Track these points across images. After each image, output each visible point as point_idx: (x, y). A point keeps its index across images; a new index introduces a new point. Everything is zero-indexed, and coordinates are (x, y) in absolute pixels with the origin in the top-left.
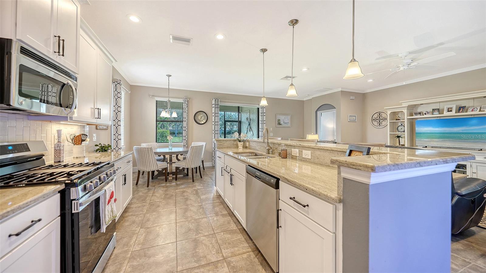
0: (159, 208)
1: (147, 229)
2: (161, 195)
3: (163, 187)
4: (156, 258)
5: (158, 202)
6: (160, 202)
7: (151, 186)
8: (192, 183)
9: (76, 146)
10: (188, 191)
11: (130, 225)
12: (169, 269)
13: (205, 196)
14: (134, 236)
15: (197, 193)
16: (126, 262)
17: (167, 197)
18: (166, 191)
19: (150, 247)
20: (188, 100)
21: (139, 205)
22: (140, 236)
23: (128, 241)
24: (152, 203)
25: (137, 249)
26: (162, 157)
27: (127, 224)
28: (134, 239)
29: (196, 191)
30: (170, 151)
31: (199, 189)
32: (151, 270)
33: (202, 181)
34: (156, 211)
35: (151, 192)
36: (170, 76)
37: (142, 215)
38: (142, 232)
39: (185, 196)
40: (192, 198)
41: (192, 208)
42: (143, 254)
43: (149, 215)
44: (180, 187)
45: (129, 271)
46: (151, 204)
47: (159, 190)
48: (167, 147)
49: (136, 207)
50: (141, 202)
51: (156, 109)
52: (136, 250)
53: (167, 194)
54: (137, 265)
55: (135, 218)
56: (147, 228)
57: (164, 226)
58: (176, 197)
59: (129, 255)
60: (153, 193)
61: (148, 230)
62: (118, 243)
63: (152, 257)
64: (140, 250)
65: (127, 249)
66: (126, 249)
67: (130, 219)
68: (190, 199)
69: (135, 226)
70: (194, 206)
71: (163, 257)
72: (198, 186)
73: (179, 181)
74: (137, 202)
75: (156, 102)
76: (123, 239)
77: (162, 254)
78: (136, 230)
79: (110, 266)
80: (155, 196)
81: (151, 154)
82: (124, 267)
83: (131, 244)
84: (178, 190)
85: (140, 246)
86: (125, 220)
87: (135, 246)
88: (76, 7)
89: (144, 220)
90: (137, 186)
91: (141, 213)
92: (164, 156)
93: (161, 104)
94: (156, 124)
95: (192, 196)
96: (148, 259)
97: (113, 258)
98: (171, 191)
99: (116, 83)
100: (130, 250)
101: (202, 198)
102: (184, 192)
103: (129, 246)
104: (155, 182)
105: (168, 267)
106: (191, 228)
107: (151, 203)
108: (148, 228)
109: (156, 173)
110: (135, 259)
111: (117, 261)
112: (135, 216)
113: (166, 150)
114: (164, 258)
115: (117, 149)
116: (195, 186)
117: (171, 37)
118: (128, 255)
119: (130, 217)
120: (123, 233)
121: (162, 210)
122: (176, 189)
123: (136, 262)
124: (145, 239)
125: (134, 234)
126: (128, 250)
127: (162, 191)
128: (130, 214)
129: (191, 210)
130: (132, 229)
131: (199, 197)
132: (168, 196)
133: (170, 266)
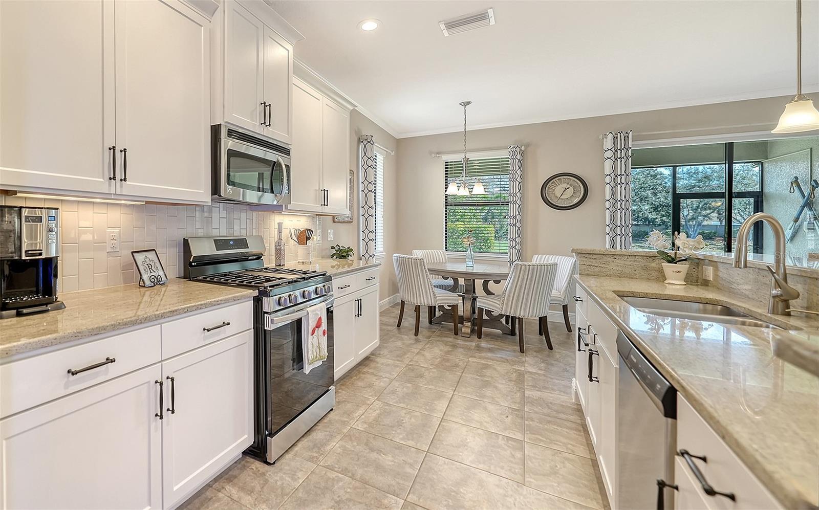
0: (421, 380)
1: (385, 406)
2: (433, 358)
3: (446, 344)
4: (380, 457)
5: (424, 369)
6: (427, 369)
7: (423, 336)
8: (519, 354)
9: (301, 246)
10: (499, 368)
11: (364, 388)
12: (393, 486)
13: (539, 393)
14: (363, 406)
15: (520, 379)
16: (339, 437)
17: (445, 365)
18: (448, 353)
19: (379, 435)
20: (523, 148)
21: (390, 362)
22: (371, 411)
23: (352, 410)
24: (412, 365)
25: (359, 429)
26: (450, 282)
27: (360, 384)
28: (360, 412)
29: (521, 376)
30: (470, 270)
31: (531, 373)
32: (366, 469)
33: (548, 356)
34: (414, 383)
35: (420, 346)
36: (469, 103)
37: (387, 379)
38: (377, 406)
39: (484, 376)
40: (500, 386)
41: (491, 407)
42: (365, 441)
43: (399, 383)
44: (483, 354)
45: (338, 452)
46: (410, 368)
47: (435, 348)
48: (463, 260)
49: (383, 364)
50: (394, 358)
51: (446, 180)
52: (357, 428)
53: (448, 360)
54: (350, 451)
55: (374, 380)
56: (387, 403)
57: (416, 414)
58: (464, 370)
59: (345, 431)
60: (421, 350)
61: (387, 407)
62: (339, 405)
63: (376, 452)
64: (362, 431)
65: (347, 421)
66: (345, 419)
67: (367, 379)
68: (496, 387)
69: (370, 392)
70: (498, 404)
71: (393, 463)
72: (531, 364)
73: (487, 341)
74: (388, 356)
75: (446, 165)
76: (346, 403)
77: (393, 457)
78: (368, 399)
79: (318, 430)
80: (423, 355)
81: (422, 272)
82: (334, 442)
83: (355, 416)
84: (475, 360)
85: (365, 426)
86: (360, 378)
87: (358, 422)
88: (287, 52)
89: (387, 389)
90: (399, 329)
91: (388, 375)
92: (456, 280)
93: (455, 167)
94: (446, 211)
95: (504, 382)
96: (369, 452)
97: (325, 423)
98: (459, 357)
99: (365, 142)
100: (350, 424)
101: (526, 395)
102: (486, 367)
103: (351, 418)
104: (434, 330)
105: (393, 483)
106: (470, 444)
107: (410, 365)
108: (389, 405)
109: (438, 313)
110: (351, 440)
111: (328, 430)
112: (376, 378)
113: (461, 268)
114: (393, 465)
115: (367, 256)
116: (522, 363)
117: (443, 26)
118: (344, 429)
119: (368, 376)
120: (351, 394)
121: (425, 384)
122: (471, 357)
123: (352, 445)
124: (376, 420)
125: (363, 404)
126: (346, 423)
127: (441, 350)
128: (371, 371)
129: (485, 408)
130: (364, 394)
131: (522, 390)
132: (448, 364)
133: (399, 483)
